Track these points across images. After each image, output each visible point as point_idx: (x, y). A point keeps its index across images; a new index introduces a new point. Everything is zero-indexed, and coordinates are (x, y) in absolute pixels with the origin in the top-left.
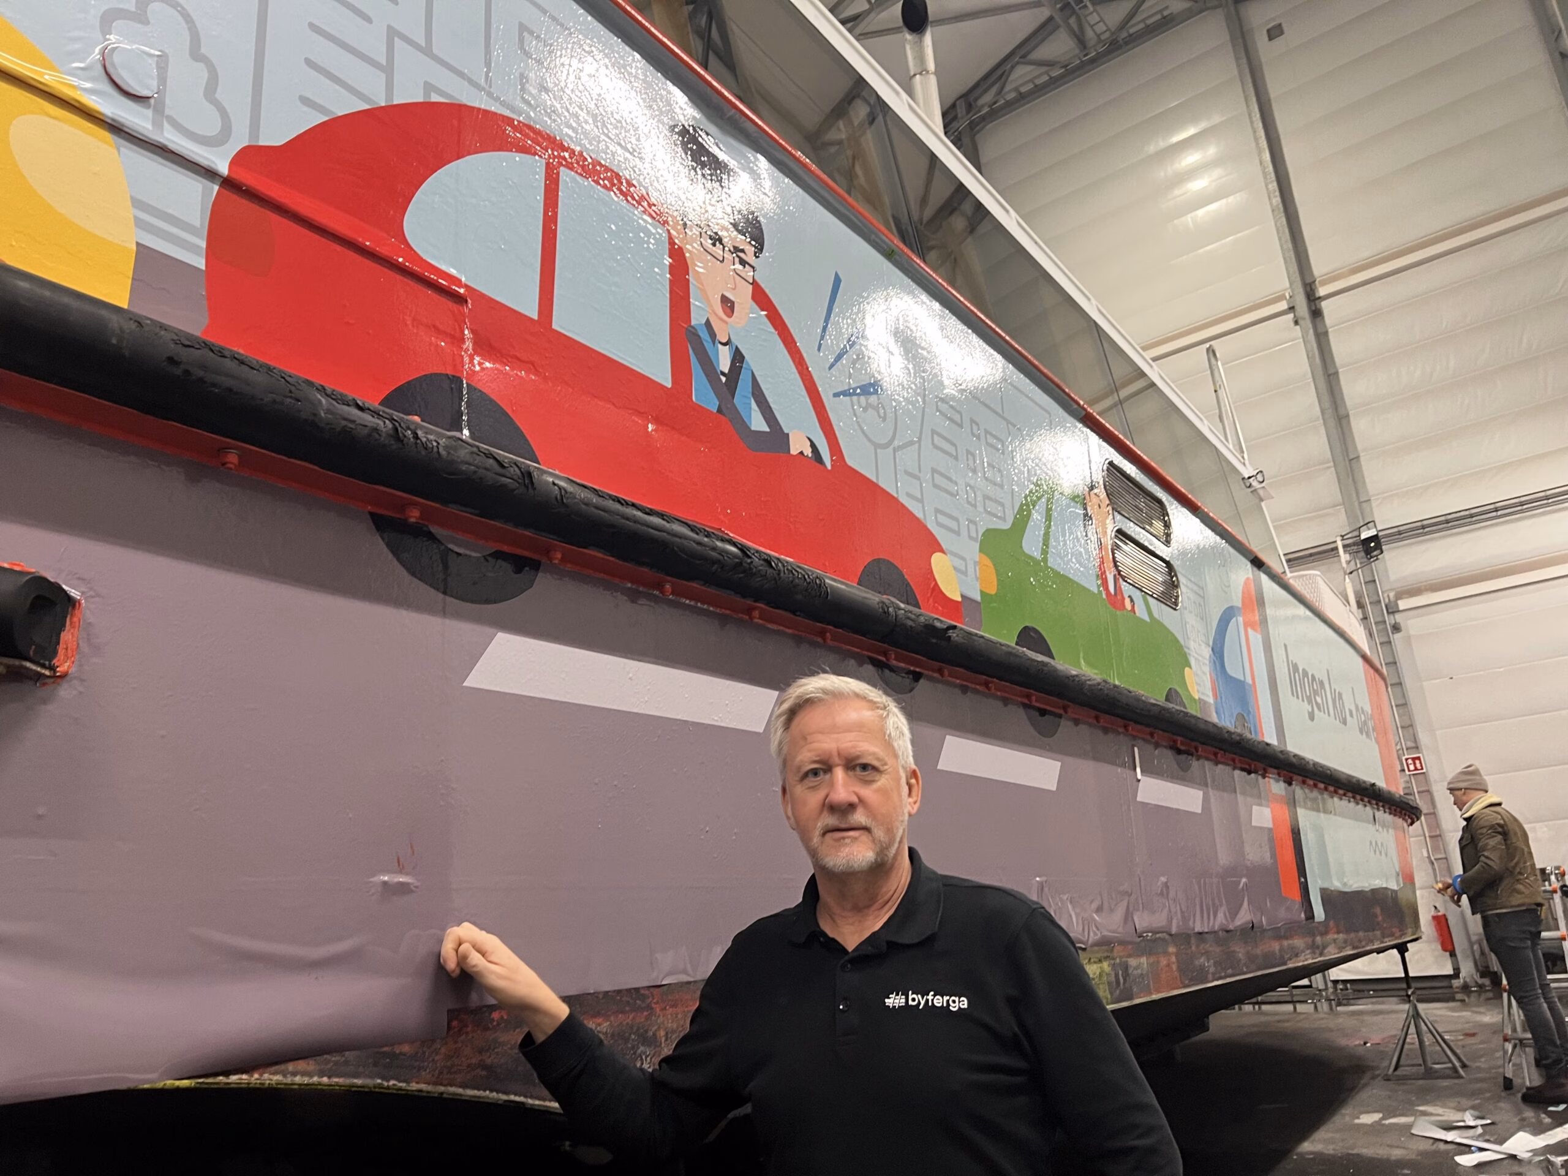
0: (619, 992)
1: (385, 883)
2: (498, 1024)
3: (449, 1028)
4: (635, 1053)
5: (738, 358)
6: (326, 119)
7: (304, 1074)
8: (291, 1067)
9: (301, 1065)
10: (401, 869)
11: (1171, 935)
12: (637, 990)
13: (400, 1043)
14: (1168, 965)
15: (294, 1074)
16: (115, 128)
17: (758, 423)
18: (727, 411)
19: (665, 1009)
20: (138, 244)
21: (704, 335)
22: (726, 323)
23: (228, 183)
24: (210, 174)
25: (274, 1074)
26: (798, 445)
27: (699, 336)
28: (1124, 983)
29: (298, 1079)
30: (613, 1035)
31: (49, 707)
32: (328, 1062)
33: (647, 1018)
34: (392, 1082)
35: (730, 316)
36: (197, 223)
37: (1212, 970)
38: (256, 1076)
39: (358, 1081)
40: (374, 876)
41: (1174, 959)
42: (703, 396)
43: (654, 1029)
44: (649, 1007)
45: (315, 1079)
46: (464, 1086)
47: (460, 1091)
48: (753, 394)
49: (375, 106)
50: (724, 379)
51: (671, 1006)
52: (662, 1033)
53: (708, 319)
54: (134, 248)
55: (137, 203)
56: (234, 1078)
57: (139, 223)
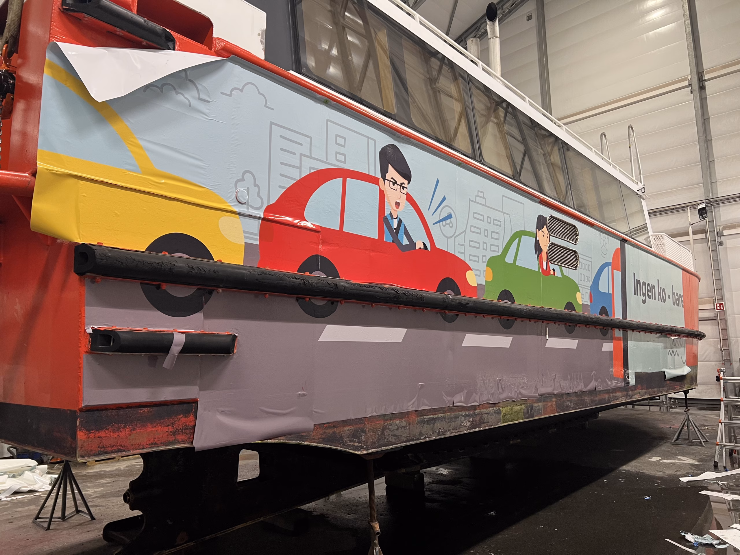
0: (356, 419)
1: (300, 394)
2: (326, 428)
3: (314, 429)
4: (360, 435)
5: (400, 222)
6: (285, 190)
7: (282, 440)
8: (280, 438)
9: (282, 438)
10: (303, 391)
11: (555, 395)
12: (361, 418)
13: (303, 433)
14: (552, 405)
15: (280, 440)
16: (240, 214)
17: (405, 242)
18: (396, 241)
19: (369, 423)
20: (245, 243)
21: (389, 218)
22: (397, 211)
23: (264, 219)
24: (259, 218)
25: (276, 440)
26: (419, 245)
27: (387, 219)
28: (530, 412)
29: (281, 441)
30: (354, 430)
31: (232, 360)
32: (287, 437)
33: (364, 426)
34: (301, 442)
35: (397, 208)
36: (257, 233)
37: (572, 406)
38: (273, 440)
39: (294, 442)
40: (297, 392)
41: (554, 403)
42: (388, 238)
43: (365, 429)
44: (364, 423)
45: (285, 441)
46: (317, 443)
47: (316, 444)
48: (405, 233)
49: (297, 180)
50: (395, 230)
51: (370, 423)
52: (368, 430)
53: (391, 212)
54: (244, 244)
55: (245, 232)
56: (269, 441)
57: (245, 237)
